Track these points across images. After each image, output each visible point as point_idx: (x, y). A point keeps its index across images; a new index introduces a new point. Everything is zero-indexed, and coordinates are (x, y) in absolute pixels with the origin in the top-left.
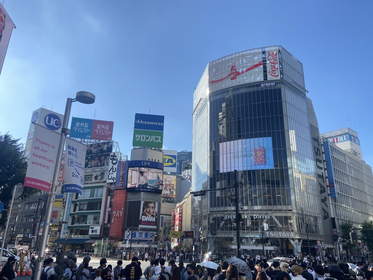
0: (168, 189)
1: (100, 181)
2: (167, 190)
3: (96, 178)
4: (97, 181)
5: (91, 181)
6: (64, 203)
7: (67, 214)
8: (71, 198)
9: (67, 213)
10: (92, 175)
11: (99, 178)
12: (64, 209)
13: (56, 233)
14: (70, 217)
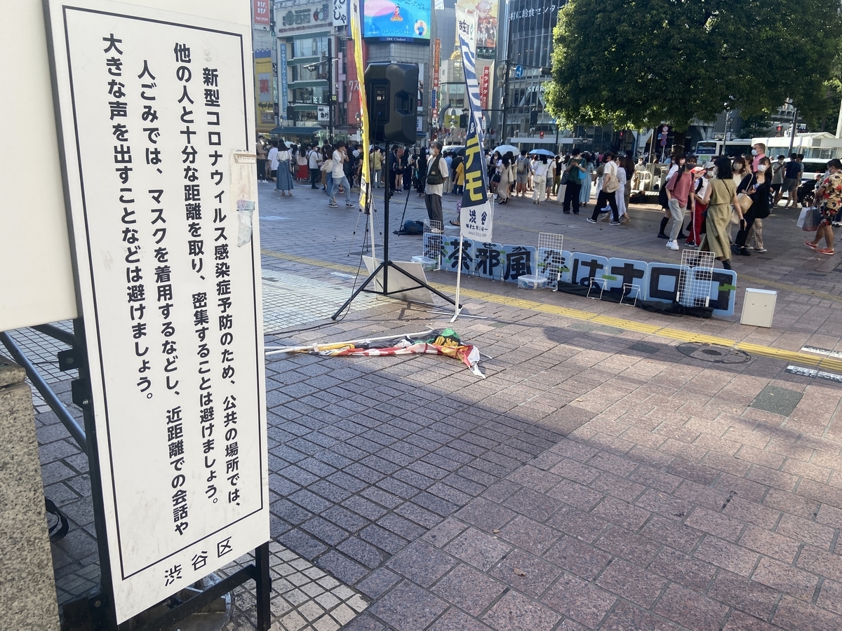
0: (483, 29)
1: (323, 22)
2: (481, 32)
3: (316, 16)
4: (319, 22)
5: (309, 22)
6: (275, 65)
7: (283, 86)
8: (284, 55)
9: (283, 83)
10: (309, 10)
11: (321, 16)
12: (277, 76)
13: (273, 118)
14: (288, 91)
